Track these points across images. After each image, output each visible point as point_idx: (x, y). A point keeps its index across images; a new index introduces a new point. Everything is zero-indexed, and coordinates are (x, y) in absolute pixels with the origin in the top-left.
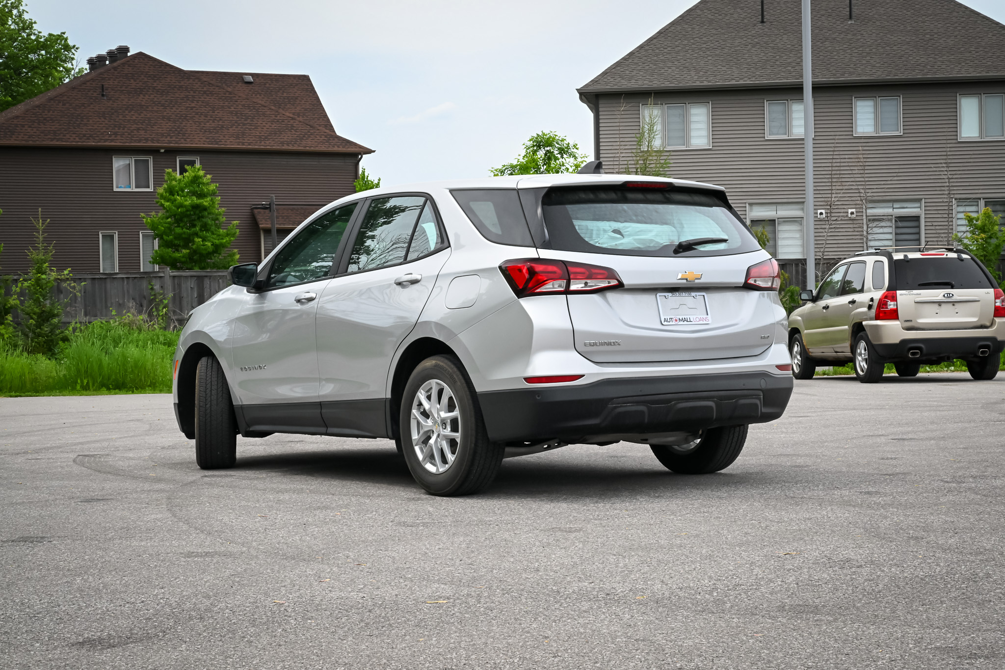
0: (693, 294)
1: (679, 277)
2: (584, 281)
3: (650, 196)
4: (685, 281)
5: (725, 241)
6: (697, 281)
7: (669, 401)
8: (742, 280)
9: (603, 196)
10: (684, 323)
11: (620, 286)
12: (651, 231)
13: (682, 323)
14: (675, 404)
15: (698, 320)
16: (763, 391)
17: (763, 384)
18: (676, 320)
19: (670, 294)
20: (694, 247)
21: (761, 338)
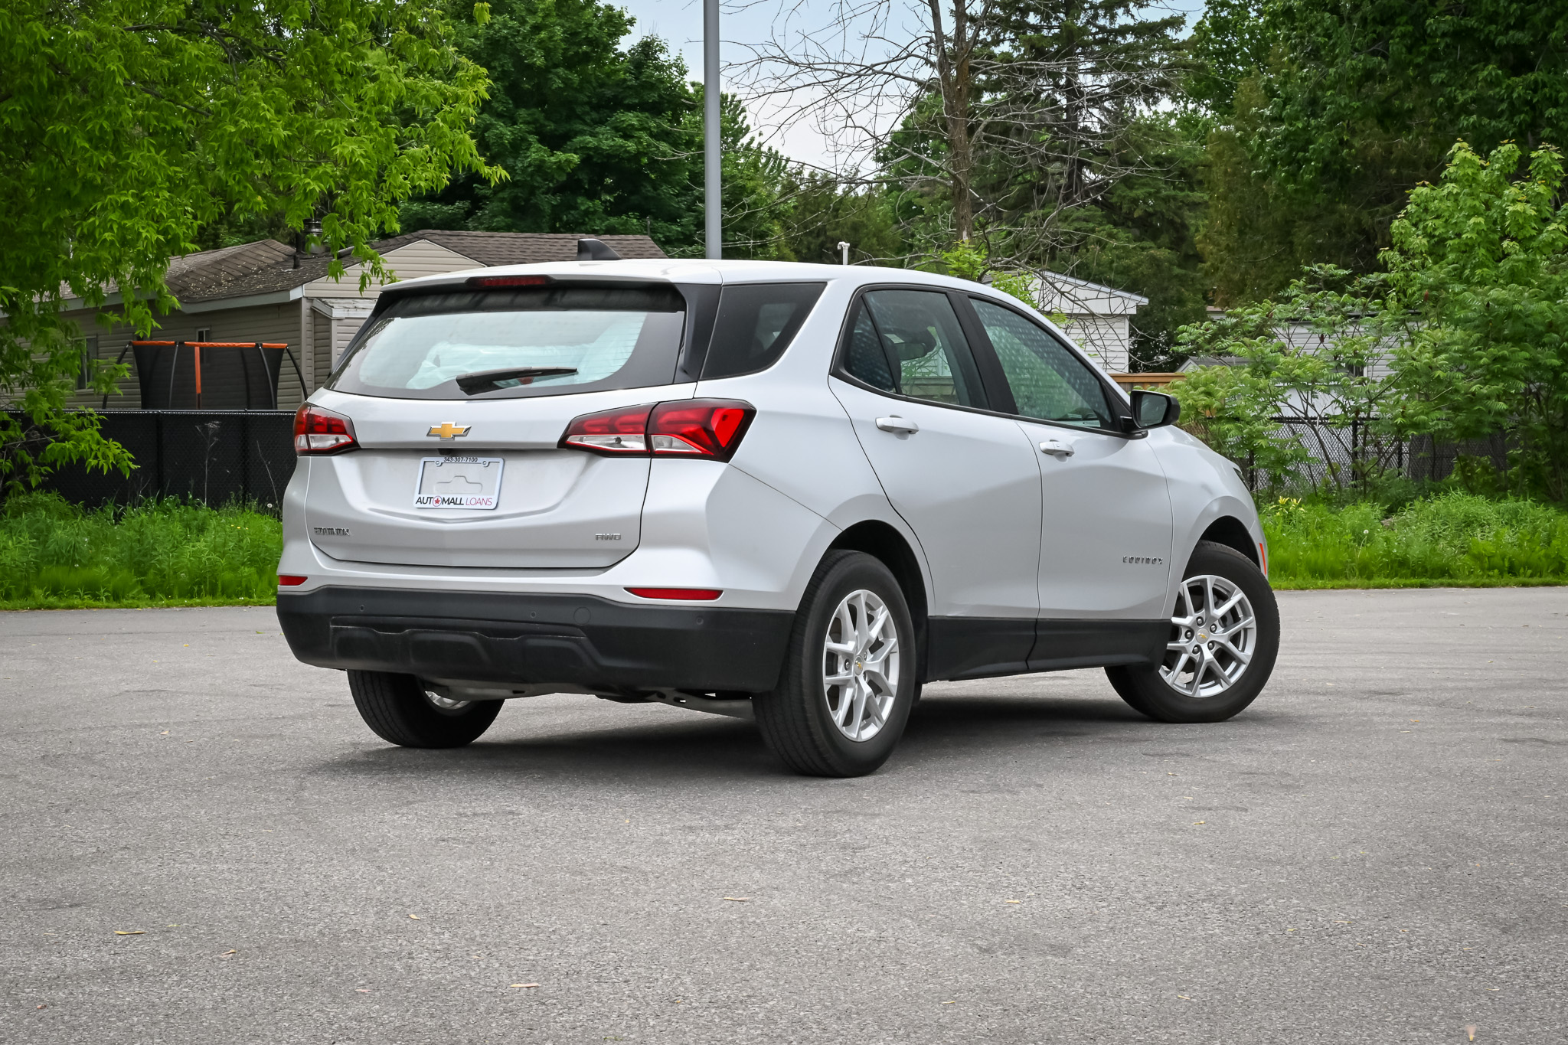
0: (480, 460)
1: (430, 432)
4: (437, 439)
5: (573, 372)
7: (399, 628)
8: (556, 438)
10: (451, 506)
11: (353, 446)
13: (446, 505)
14: (411, 634)
15: (473, 502)
16: (582, 628)
17: (582, 617)
18: (437, 501)
19: (442, 459)
20: (496, 383)
21: (597, 538)
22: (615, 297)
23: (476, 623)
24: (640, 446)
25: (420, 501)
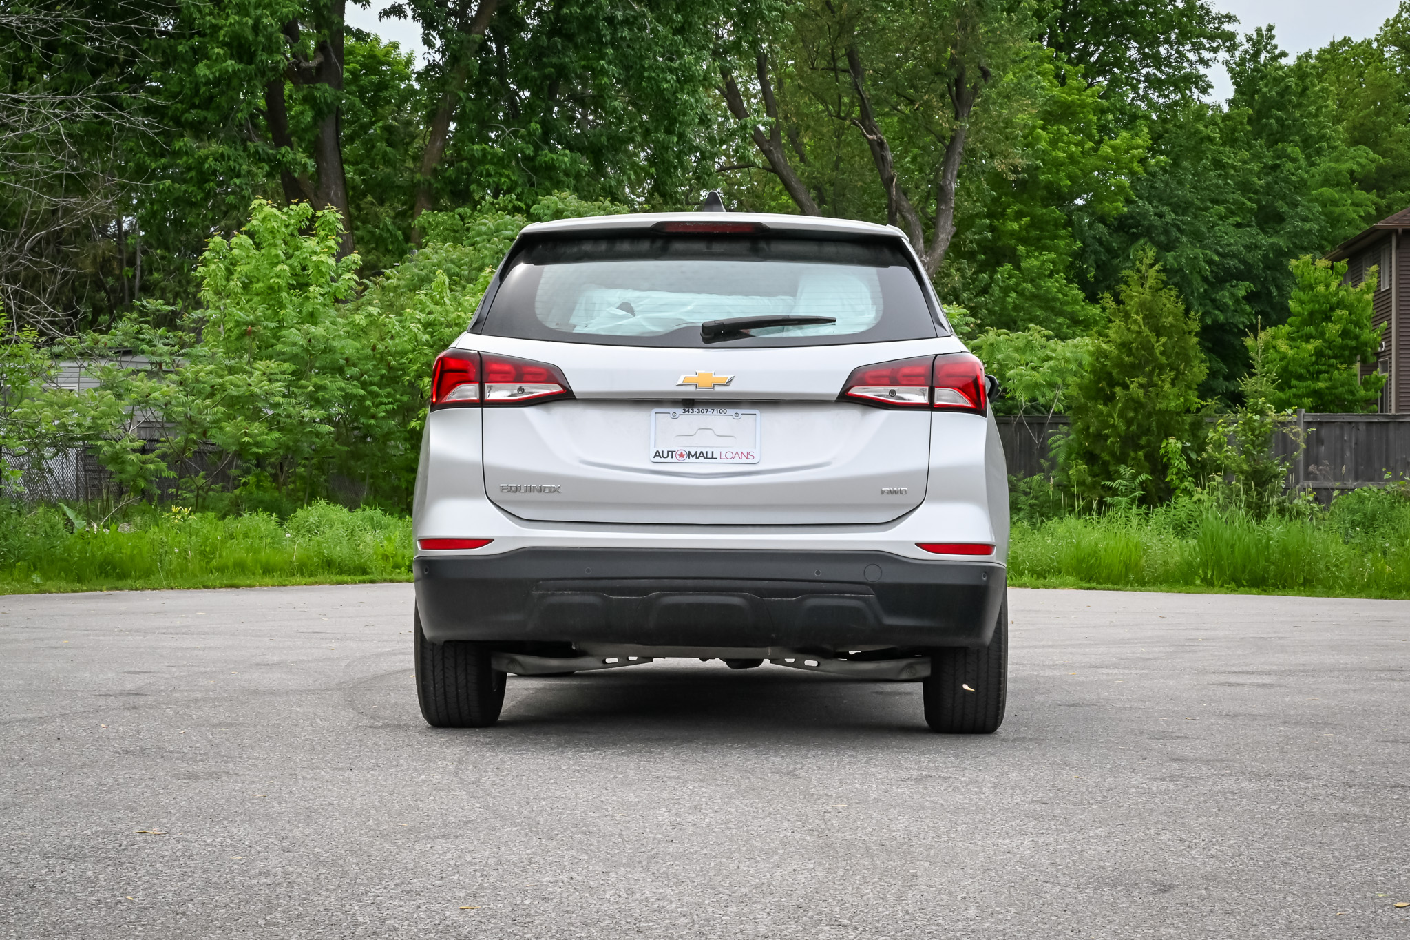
0: (730, 411)
1: (680, 382)
2: (519, 385)
3: (717, 247)
4: (693, 389)
5: (831, 321)
6: (717, 389)
7: (645, 591)
8: (836, 389)
9: (625, 246)
10: (698, 460)
11: (567, 396)
12: (685, 305)
13: (693, 460)
14: (658, 597)
15: (729, 455)
16: (872, 586)
17: (873, 574)
18: (682, 455)
19: (680, 411)
20: (744, 331)
21: (883, 492)
22: (830, 249)
23: (749, 584)
24: (922, 399)
25: (657, 454)
